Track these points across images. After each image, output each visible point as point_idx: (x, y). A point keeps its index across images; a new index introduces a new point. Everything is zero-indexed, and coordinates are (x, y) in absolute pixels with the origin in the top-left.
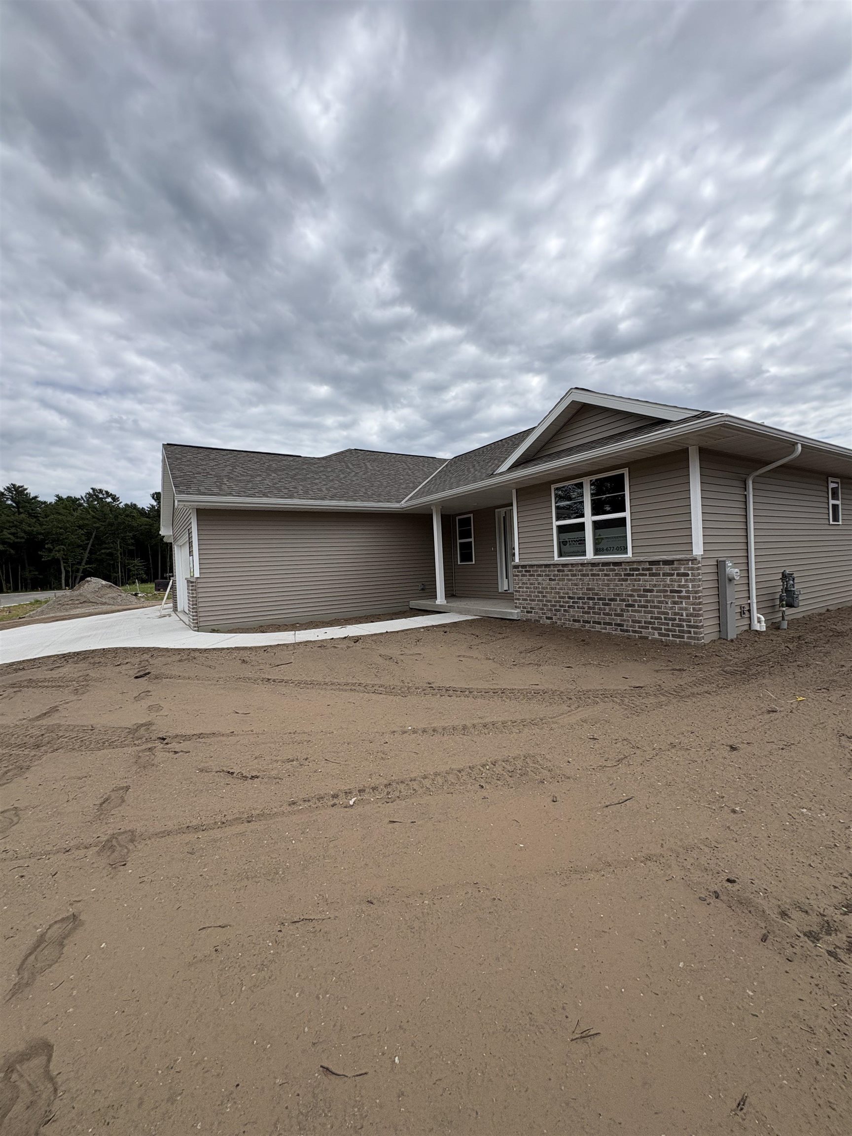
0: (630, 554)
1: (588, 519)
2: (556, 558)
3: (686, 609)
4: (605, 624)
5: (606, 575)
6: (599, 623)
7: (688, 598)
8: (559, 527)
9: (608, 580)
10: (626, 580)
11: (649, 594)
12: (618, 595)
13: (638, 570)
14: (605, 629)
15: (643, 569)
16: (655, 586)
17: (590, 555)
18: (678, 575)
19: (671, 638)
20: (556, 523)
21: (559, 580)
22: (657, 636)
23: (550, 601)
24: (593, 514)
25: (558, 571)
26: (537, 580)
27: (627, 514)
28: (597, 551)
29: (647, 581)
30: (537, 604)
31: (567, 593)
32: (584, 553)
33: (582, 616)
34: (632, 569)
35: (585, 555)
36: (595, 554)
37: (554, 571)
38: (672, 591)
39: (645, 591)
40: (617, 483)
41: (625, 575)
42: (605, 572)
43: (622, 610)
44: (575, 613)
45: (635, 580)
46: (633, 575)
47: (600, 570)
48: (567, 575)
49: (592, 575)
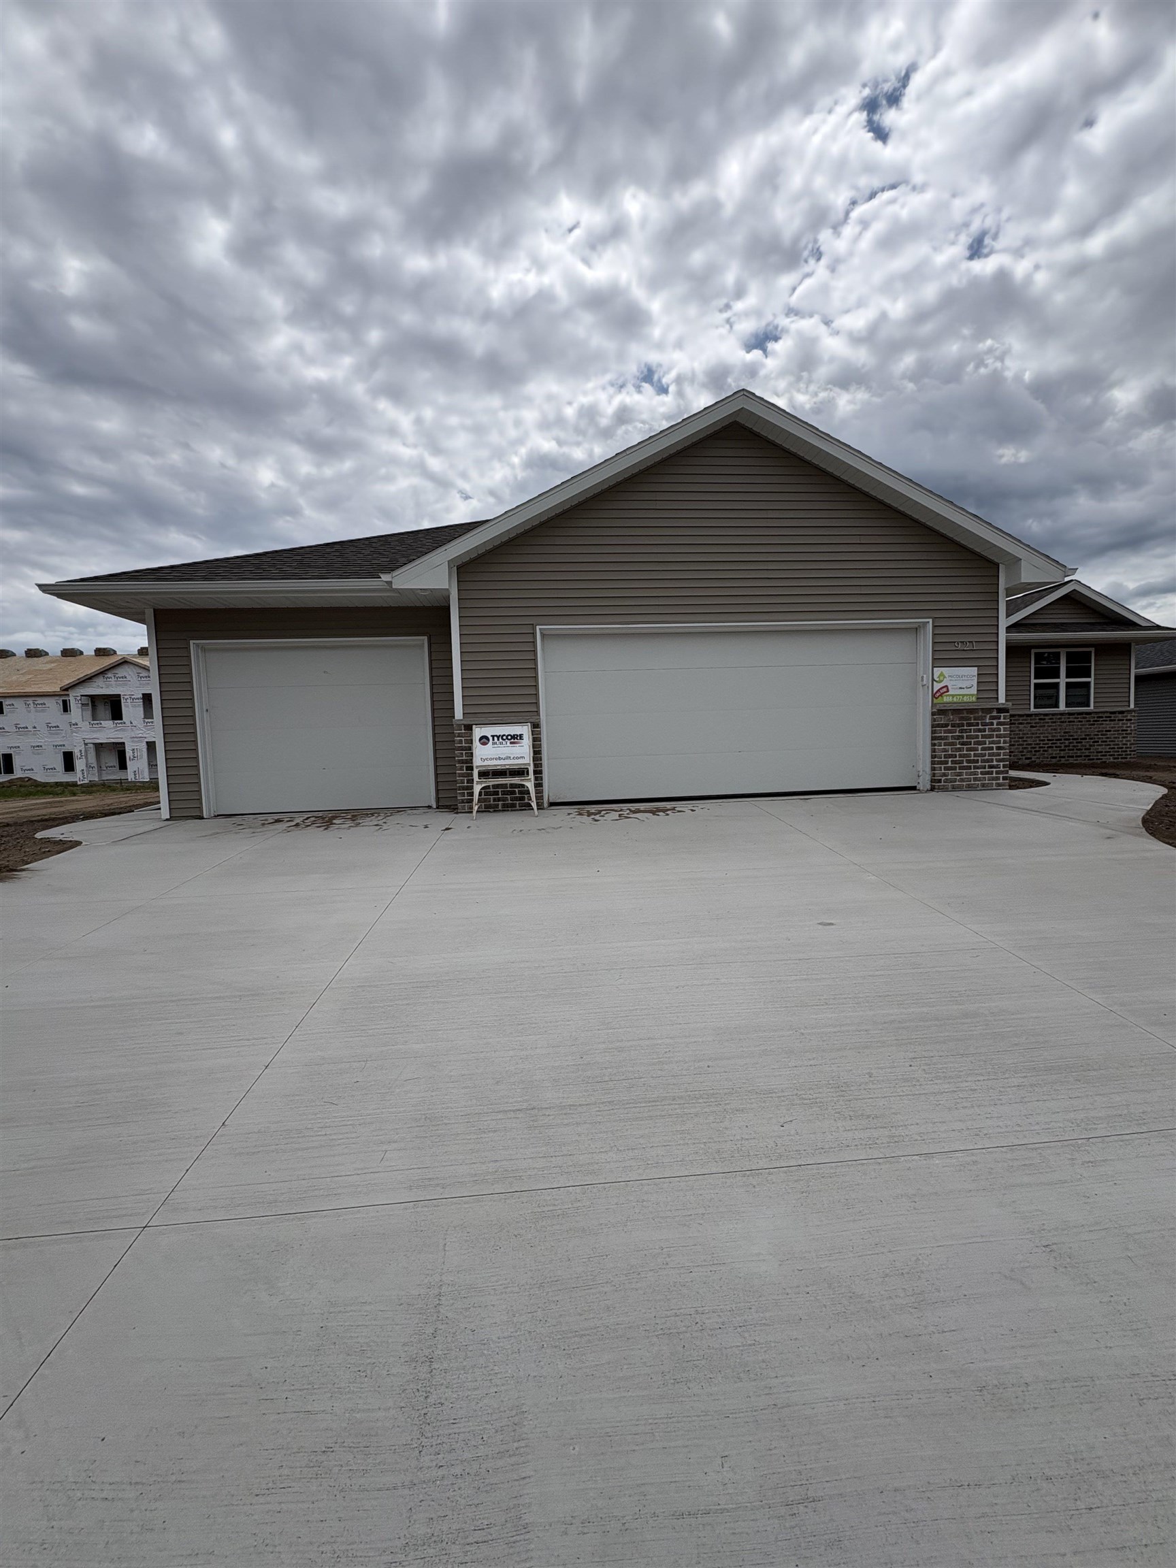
0: (1092, 707)
1: (1063, 681)
2: (1032, 709)
3: (1130, 741)
4: (1076, 756)
5: (1080, 721)
6: (1073, 757)
7: (1131, 734)
8: (1035, 684)
9: (1081, 725)
10: (1094, 724)
11: (1108, 733)
12: (1088, 735)
13: (1102, 717)
14: (1077, 760)
15: (1106, 717)
16: (1112, 727)
17: (1062, 707)
18: (1127, 720)
19: (1120, 760)
20: (1034, 681)
21: (1041, 727)
22: (1112, 760)
23: (1031, 744)
24: (1067, 677)
25: (1040, 719)
26: (1018, 727)
27: (1092, 680)
28: (1067, 705)
29: (1108, 725)
30: (1017, 748)
31: (1047, 737)
32: (1057, 706)
33: (1058, 754)
34: (1098, 716)
35: (1058, 708)
36: (1066, 707)
37: (1036, 719)
38: (1122, 731)
39: (1106, 731)
40: (1086, 657)
41: (1093, 721)
42: (1079, 719)
43: (1090, 746)
44: (1055, 752)
45: (1101, 724)
46: (1099, 721)
47: (1076, 718)
48: (1048, 723)
49: (1069, 722)
